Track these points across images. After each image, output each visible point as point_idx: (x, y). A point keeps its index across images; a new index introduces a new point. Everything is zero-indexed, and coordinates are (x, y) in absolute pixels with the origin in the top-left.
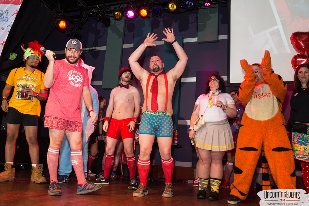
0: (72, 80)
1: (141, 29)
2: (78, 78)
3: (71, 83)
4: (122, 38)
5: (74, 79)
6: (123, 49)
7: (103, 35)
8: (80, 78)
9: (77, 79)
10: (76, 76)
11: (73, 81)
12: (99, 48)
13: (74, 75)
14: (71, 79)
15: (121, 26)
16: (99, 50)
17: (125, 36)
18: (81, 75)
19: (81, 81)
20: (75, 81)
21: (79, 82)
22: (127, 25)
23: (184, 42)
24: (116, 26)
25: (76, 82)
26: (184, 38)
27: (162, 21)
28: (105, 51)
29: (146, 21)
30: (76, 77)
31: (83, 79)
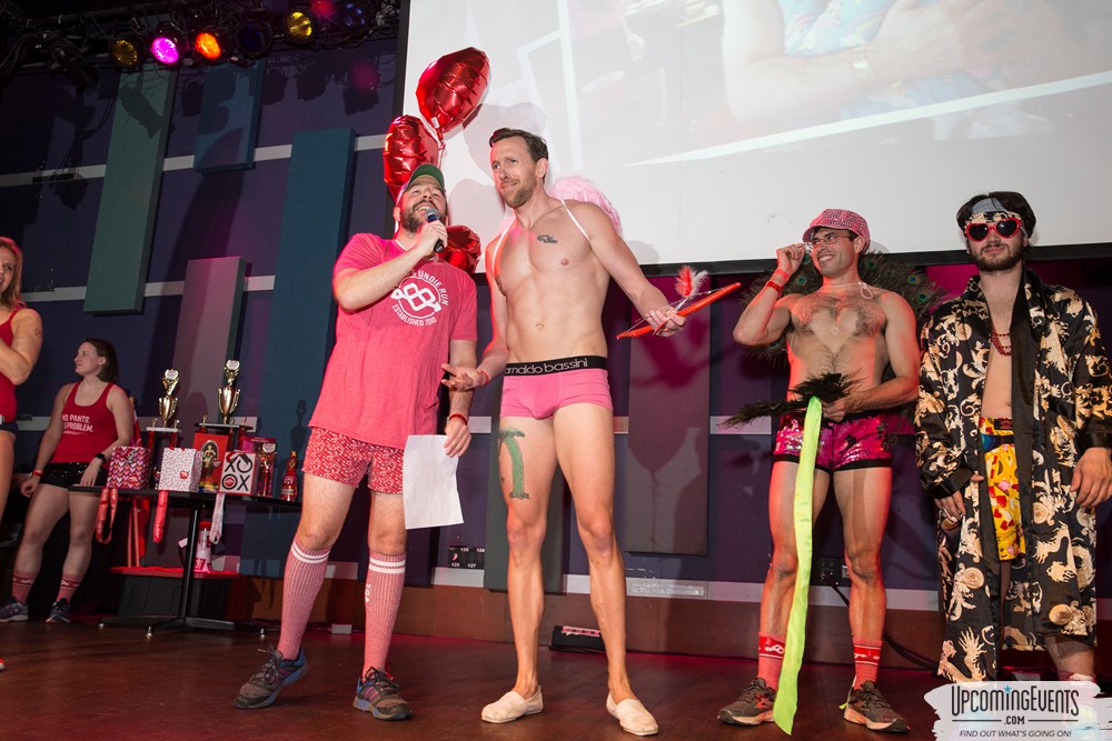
0: (402, 300)
1: (221, 105)
2: (426, 296)
3: (397, 309)
4: (157, 135)
5: (410, 299)
6: (163, 173)
7: (100, 127)
8: (433, 298)
9: (422, 299)
10: (419, 289)
11: (404, 302)
12: (88, 172)
13: (413, 285)
14: (401, 296)
15: (157, 93)
16: (86, 176)
17: (172, 128)
18: (440, 287)
19: (437, 308)
20: (412, 304)
21: (428, 310)
22: (180, 91)
23: (359, 149)
24: (143, 92)
25: (416, 309)
26: (359, 136)
27: (295, 77)
28: (100, 180)
29: (239, 75)
30: (419, 294)
31: (445, 302)
